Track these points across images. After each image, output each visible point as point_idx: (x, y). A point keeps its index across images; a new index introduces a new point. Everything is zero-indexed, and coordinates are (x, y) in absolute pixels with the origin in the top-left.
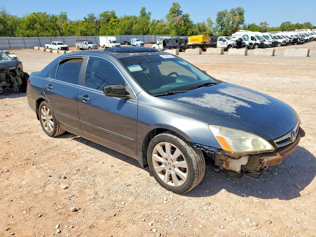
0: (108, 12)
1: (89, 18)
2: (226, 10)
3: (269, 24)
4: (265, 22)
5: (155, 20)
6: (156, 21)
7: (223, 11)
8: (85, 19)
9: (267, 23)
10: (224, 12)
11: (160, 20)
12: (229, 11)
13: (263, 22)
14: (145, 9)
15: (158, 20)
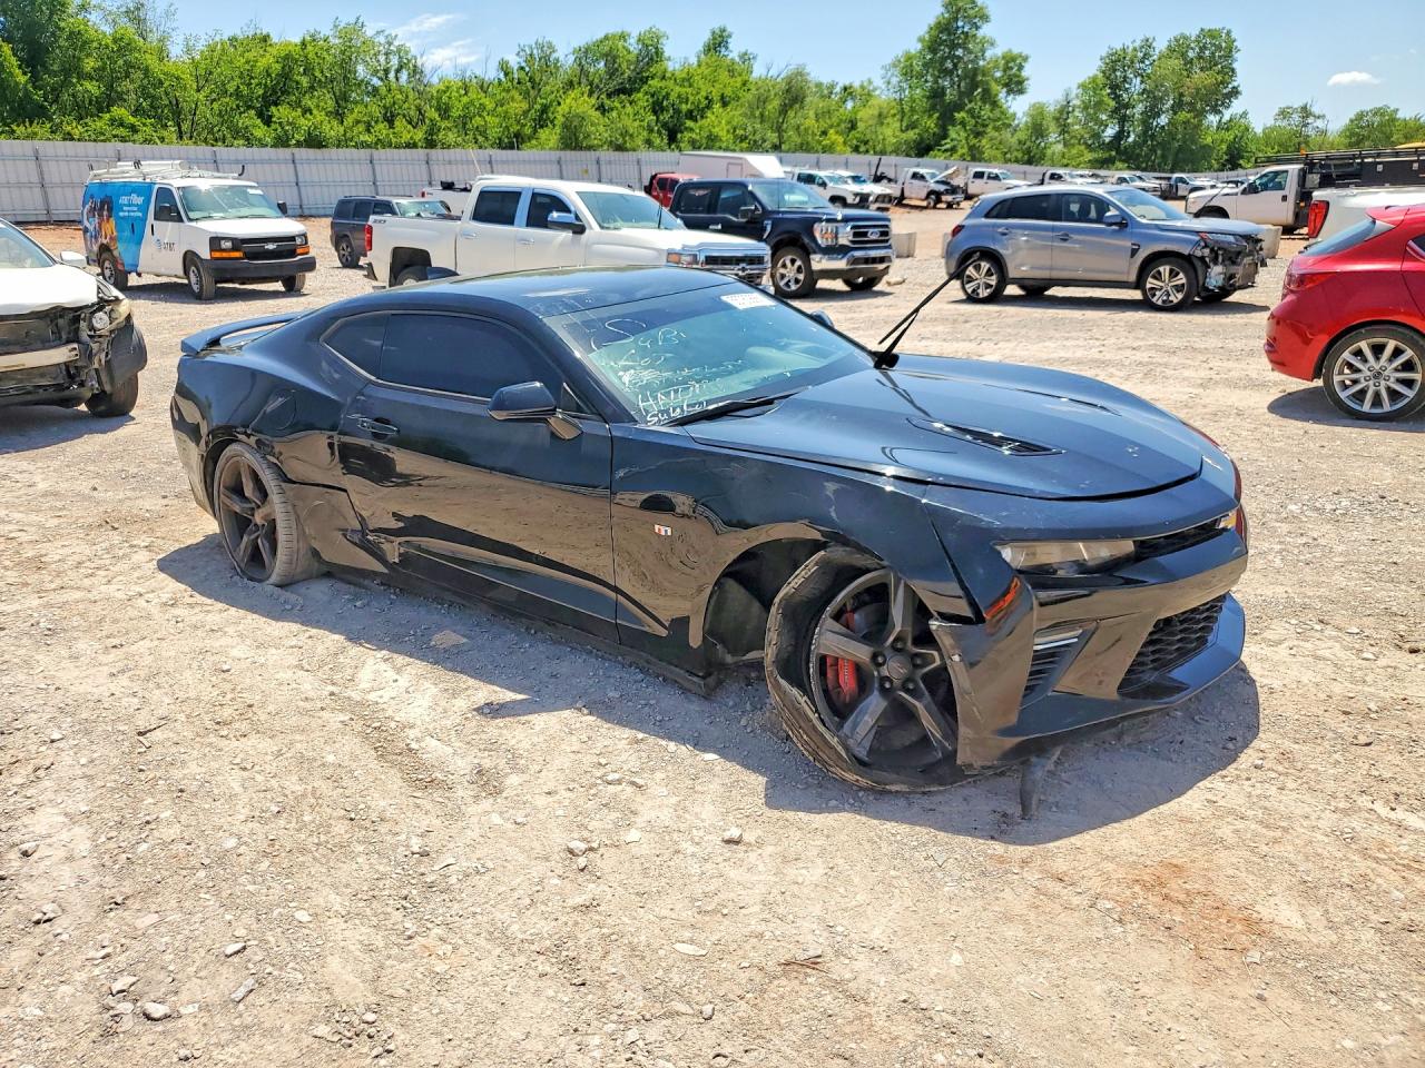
0: (623, 37)
1: (523, 64)
2: (1148, 44)
3: (1324, 116)
4: (1304, 108)
5: (832, 86)
6: (838, 89)
7: (1131, 48)
8: (504, 68)
9: (1316, 110)
10: (1135, 49)
11: (856, 85)
12: (1161, 45)
13: (1297, 104)
14: (730, 36)
15: (847, 84)
